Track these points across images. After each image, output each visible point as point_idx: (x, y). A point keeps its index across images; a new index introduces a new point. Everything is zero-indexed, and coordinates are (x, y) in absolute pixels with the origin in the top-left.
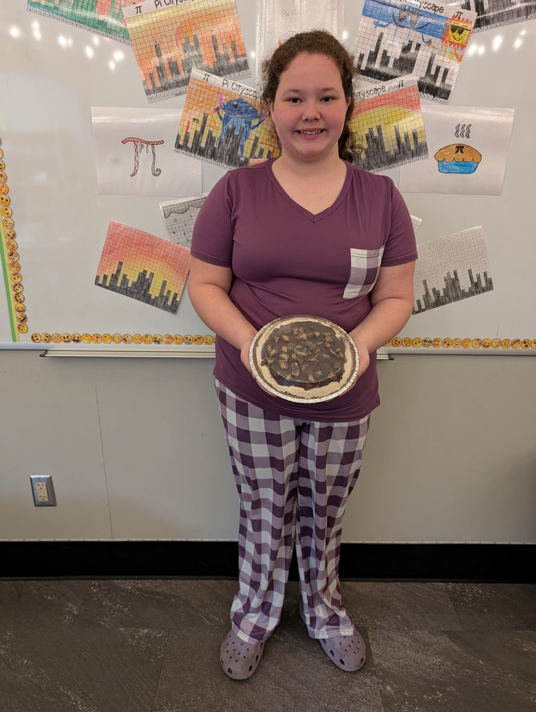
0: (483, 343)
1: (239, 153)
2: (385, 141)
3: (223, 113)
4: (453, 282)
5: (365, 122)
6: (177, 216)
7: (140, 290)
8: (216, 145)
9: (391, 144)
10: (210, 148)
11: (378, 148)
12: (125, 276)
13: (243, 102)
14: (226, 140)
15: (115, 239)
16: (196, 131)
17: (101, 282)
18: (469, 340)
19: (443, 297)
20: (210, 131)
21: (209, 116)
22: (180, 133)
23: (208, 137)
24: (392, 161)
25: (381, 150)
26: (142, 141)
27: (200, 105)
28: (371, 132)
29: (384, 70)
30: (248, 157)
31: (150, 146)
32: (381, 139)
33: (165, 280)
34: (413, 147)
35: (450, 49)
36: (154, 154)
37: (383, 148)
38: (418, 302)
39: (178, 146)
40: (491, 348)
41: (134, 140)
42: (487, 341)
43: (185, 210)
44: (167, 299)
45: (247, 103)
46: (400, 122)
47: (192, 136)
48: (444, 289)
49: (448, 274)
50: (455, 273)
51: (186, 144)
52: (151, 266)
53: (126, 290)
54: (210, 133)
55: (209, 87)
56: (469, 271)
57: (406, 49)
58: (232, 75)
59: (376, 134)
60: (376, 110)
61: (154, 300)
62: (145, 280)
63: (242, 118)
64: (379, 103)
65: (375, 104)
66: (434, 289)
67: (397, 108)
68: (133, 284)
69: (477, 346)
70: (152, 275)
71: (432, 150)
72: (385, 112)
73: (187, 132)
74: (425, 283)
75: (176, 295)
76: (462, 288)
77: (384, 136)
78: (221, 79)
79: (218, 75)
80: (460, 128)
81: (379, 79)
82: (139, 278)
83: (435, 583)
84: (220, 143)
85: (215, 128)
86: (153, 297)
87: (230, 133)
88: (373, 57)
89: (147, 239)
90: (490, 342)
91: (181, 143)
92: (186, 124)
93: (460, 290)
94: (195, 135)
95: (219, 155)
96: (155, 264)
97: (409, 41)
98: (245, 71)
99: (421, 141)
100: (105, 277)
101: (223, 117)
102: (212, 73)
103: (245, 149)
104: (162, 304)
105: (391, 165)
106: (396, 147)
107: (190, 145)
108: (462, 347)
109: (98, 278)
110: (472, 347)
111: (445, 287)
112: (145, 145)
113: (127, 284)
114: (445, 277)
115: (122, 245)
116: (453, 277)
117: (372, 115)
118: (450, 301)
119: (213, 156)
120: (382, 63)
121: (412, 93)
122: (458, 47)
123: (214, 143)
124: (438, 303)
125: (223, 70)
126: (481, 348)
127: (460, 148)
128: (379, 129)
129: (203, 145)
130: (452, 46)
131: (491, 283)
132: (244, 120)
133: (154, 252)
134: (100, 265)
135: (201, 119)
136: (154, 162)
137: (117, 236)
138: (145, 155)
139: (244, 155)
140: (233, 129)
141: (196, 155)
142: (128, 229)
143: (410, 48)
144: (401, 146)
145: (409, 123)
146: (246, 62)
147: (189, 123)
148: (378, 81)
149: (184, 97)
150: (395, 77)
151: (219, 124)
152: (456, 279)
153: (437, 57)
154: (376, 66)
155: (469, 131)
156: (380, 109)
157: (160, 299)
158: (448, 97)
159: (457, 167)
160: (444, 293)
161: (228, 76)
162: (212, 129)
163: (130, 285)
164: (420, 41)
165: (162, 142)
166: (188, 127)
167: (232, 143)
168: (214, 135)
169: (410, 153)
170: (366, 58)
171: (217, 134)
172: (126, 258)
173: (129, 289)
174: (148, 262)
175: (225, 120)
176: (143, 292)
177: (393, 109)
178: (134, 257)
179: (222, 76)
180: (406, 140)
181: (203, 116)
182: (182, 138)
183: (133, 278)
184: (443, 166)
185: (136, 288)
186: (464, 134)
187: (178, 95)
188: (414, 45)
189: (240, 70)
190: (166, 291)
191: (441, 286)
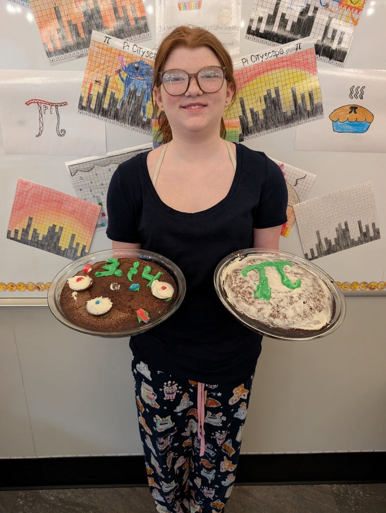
0: (370, 286)
1: (142, 113)
2: (282, 102)
3: (124, 76)
4: (344, 233)
5: (263, 84)
6: (83, 175)
7: (50, 243)
8: (119, 107)
9: (288, 105)
10: (113, 109)
11: (275, 109)
12: (35, 231)
13: (144, 65)
14: (129, 102)
15: (24, 196)
16: (98, 93)
17: (12, 235)
18: (357, 284)
19: (334, 245)
20: (112, 93)
21: (111, 78)
22: (83, 95)
23: (111, 98)
24: (288, 120)
25: (278, 111)
26: (46, 103)
27: (101, 67)
28: (269, 94)
29: (282, 32)
30: (150, 117)
31: (54, 107)
32: (279, 100)
33: (74, 233)
34: (309, 108)
35: (347, 12)
36: (58, 115)
37: (280, 109)
38: (312, 250)
39: (82, 108)
40: (377, 289)
41: (38, 102)
42: (373, 284)
43: (89, 169)
44: (76, 251)
45: (148, 65)
46: (297, 84)
47: (94, 98)
48: (335, 239)
49: (340, 225)
50: (346, 224)
51: (89, 106)
52: (60, 221)
53: (37, 243)
54: (113, 95)
55: (110, 50)
56: (359, 222)
57: (304, 12)
58: (132, 37)
59: (273, 95)
60: (274, 72)
61: (64, 251)
62: (55, 234)
63: (144, 80)
64: (277, 66)
65: (273, 67)
66: (326, 239)
67: (294, 70)
68: (43, 238)
69: (364, 289)
70: (61, 228)
71: (327, 110)
72: (282, 74)
73: (89, 94)
74: (318, 233)
75: (84, 247)
76: (352, 238)
77: (281, 97)
78: (123, 41)
79: (118, 38)
80: (354, 90)
81: (278, 42)
82: (49, 232)
83: (322, 485)
84: (122, 104)
85: (117, 90)
86: (63, 249)
87: (132, 94)
88: (271, 20)
89: (55, 195)
90: (376, 285)
91: (84, 104)
92: (88, 86)
93: (350, 239)
94: (98, 97)
95: (121, 116)
96: (64, 219)
97: (307, 4)
98: (145, 34)
99: (317, 102)
100: (16, 232)
101: (125, 79)
102: (113, 36)
103: (147, 110)
104: (72, 255)
105: (288, 125)
106: (293, 108)
107: (93, 106)
108: (350, 290)
109: (9, 232)
110: (359, 290)
111: (336, 237)
112: (49, 107)
113: (38, 237)
114: (336, 228)
115: (31, 201)
116: (344, 227)
117: (270, 77)
118: (341, 249)
119: (116, 117)
120: (280, 26)
121: (309, 56)
122: (354, 11)
123: (116, 105)
124: (330, 251)
125: (123, 32)
126: (368, 290)
127: (354, 108)
128: (277, 91)
129: (106, 106)
130: (349, 9)
131: (378, 233)
132: (145, 82)
133: (62, 208)
134: (10, 221)
135: (103, 81)
136: (58, 123)
137: (25, 193)
138: (49, 116)
139: (146, 116)
140: (135, 91)
141: (100, 116)
142: (37, 187)
143: (308, 12)
144: (298, 107)
145: (306, 84)
146: (146, 25)
147: (91, 85)
148: (276, 43)
149: (85, 60)
150: (293, 40)
151: (121, 86)
152: (347, 229)
153: (334, 21)
154: (275, 29)
155: (362, 93)
156: (278, 71)
157: (69, 251)
158: (344, 59)
159: (350, 127)
160: (336, 242)
161: (128, 38)
162: (114, 91)
163: (40, 239)
164: (318, 5)
165: (66, 104)
166: (90, 89)
167: (134, 104)
168: (116, 96)
169: (306, 114)
170: (264, 21)
171: (119, 96)
172: (36, 214)
173: (39, 242)
174: (57, 217)
175: (127, 82)
176: (53, 244)
177: (290, 71)
178: (43, 212)
179: (122, 38)
180: (303, 101)
181: (105, 78)
182: (85, 99)
183: (43, 232)
184: (337, 126)
185: (46, 241)
186: (358, 95)
187: (79, 57)
188: (312, 9)
189: (141, 33)
190: (75, 244)
191: (332, 236)
